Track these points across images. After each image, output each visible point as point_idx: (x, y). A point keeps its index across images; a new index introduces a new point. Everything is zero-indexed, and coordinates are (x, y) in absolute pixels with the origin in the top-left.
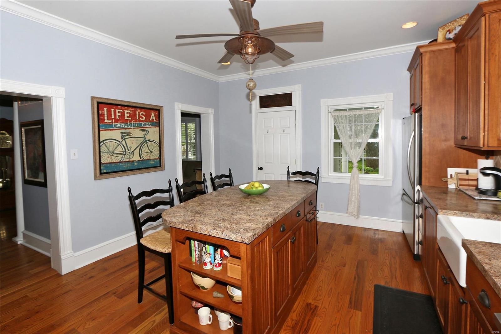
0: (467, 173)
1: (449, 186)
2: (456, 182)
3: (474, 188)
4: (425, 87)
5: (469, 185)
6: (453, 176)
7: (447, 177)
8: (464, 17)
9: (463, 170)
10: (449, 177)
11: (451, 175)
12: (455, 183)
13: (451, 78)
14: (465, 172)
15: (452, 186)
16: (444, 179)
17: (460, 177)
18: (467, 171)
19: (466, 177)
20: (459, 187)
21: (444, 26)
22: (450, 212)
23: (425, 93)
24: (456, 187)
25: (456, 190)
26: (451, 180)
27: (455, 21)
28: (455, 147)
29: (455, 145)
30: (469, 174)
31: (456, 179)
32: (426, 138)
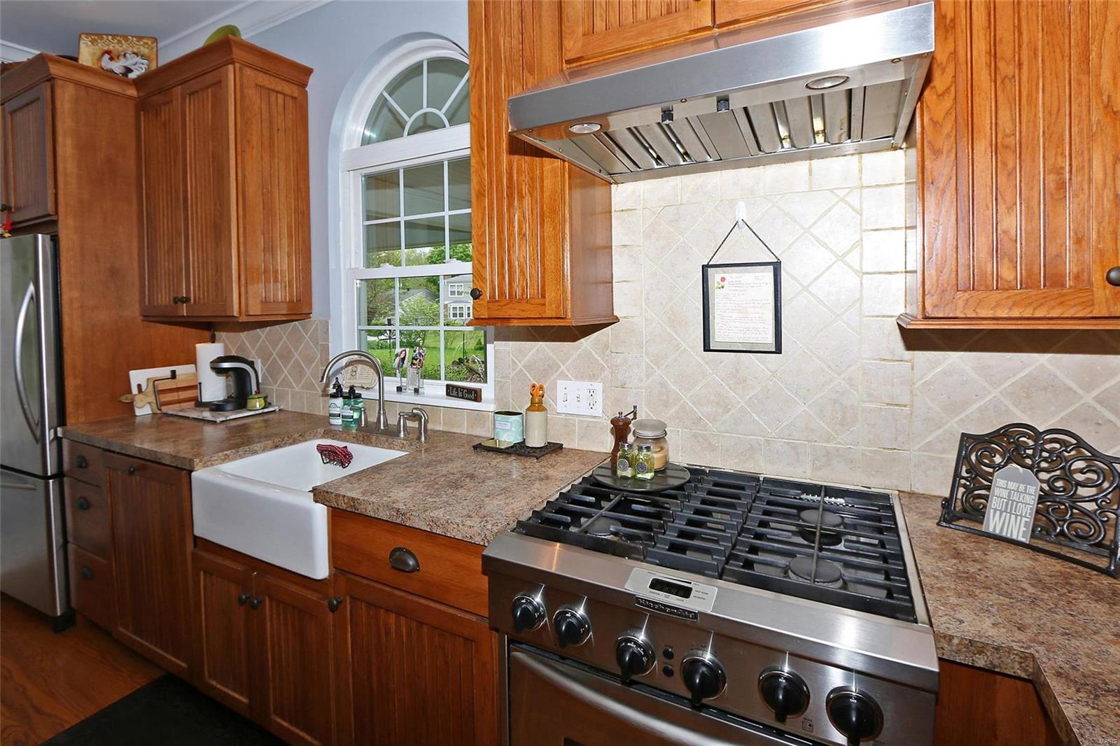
0: (174, 374)
1: (138, 412)
2: (152, 399)
3: (193, 403)
4: (65, 169)
5: (179, 402)
6: (144, 388)
7: (130, 391)
8: (145, 41)
9: (165, 372)
10: (135, 390)
11: (139, 386)
12: (149, 403)
13: (128, 163)
14: (169, 375)
15: (143, 410)
16: (127, 399)
17: (162, 386)
18: (173, 373)
19: (171, 384)
20: (160, 410)
21: (96, 35)
22: (215, 458)
23: (66, 184)
24: (152, 409)
25: (153, 418)
26: (141, 396)
27: (125, 38)
28: (143, 320)
29: (142, 318)
30: (177, 377)
31: (152, 393)
32: (71, 300)
